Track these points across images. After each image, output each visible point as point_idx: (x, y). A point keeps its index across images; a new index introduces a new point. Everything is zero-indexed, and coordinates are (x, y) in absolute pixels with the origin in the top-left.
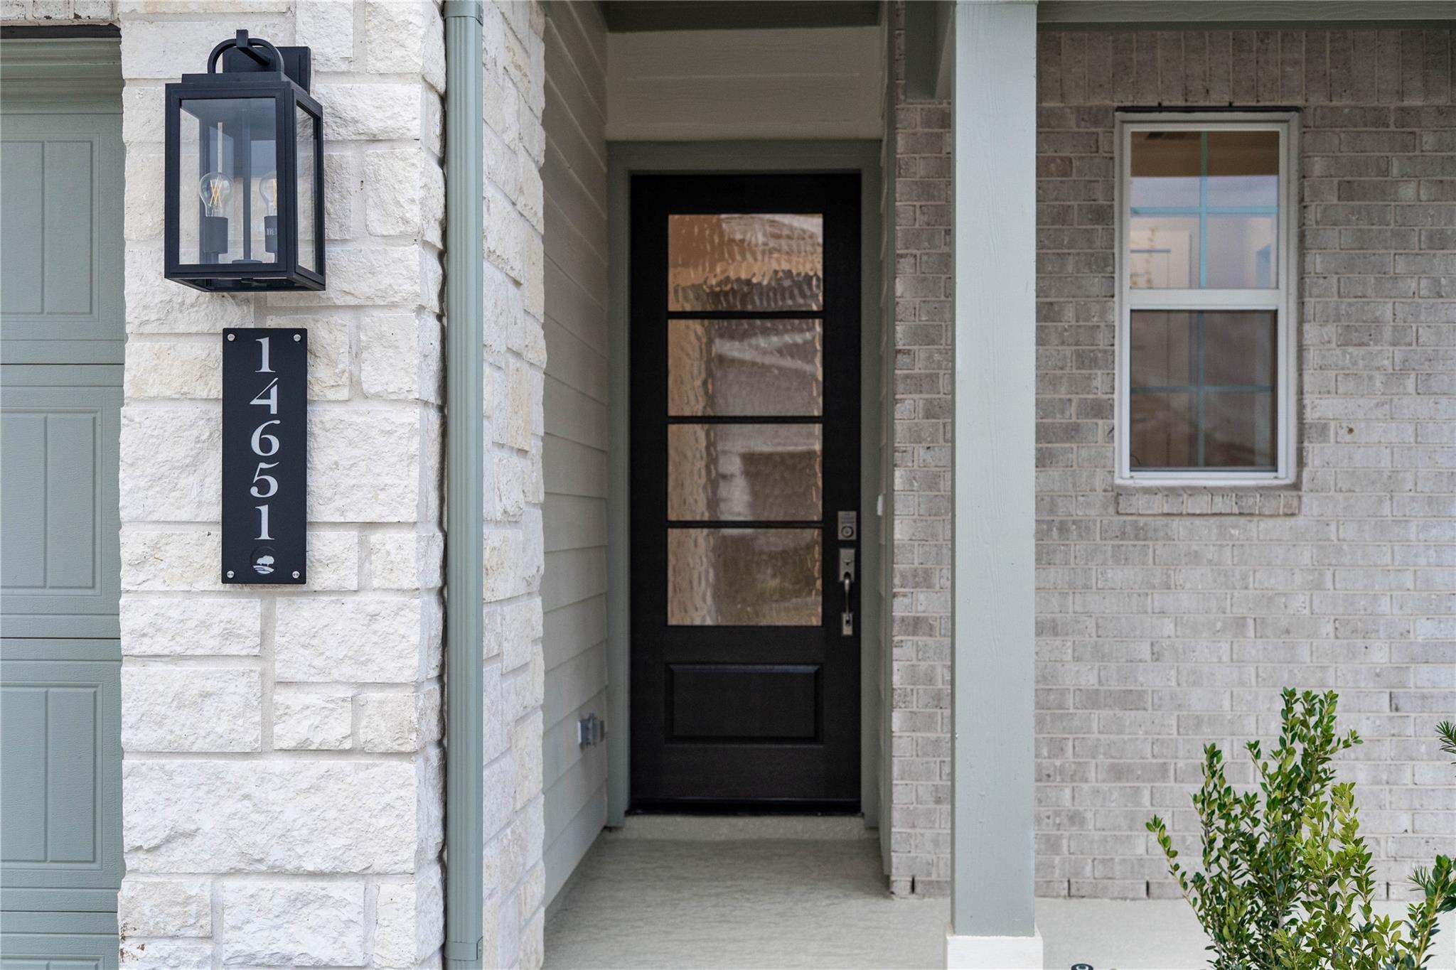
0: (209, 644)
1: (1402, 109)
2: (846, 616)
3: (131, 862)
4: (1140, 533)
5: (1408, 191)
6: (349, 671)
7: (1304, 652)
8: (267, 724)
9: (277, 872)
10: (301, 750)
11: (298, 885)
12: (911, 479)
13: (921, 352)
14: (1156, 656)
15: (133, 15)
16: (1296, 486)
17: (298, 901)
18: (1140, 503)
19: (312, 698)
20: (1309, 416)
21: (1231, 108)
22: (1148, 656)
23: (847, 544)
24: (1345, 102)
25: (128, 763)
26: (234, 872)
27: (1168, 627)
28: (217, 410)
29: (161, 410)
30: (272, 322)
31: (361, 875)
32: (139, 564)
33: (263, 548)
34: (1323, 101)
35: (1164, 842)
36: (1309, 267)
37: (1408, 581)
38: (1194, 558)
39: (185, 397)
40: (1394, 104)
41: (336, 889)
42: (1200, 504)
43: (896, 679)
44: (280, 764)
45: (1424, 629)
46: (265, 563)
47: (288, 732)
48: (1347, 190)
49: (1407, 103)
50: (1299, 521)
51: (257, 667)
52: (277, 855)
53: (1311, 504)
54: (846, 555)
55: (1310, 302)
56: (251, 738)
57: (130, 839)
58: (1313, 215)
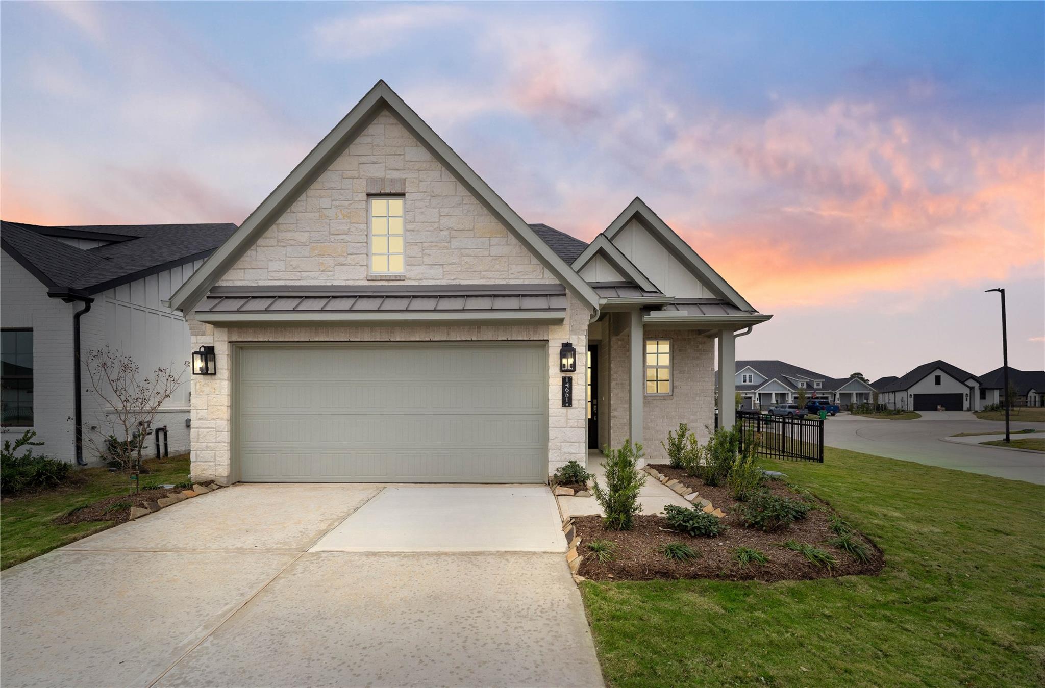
0: (560, 414)
1: (689, 338)
2: (595, 417)
3: (550, 441)
4: (649, 403)
5: (689, 351)
6: (577, 418)
7: (674, 420)
8: (567, 424)
9: (568, 442)
10: (571, 427)
11: (571, 444)
12: (614, 394)
13: (615, 375)
14: (651, 422)
15: (551, 339)
16: (672, 395)
17: (570, 445)
18: (649, 398)
19: (572, 421)
20: (674, 385)
21: (662, 338)
22: (650, 421)
23: (595, 405)
24: (679, 337)
25: (550, 429)
26: (563, 442)
27: (653, 417)
28: (561, 386)
29: (554, 386)
30: (567, 376)
31: (578, 442)
32: (551, 405)
33: (567, 403)
34: (676, 337)
35: (663, 444)
36: (674, 362)
37: (690, 410)
38: (657, 407)
39: (557, 385)
40: (687, 337)
41: (575, 444)
42: (658, 398)
43: (611, 425)
44: (569, 429)
45: (692, 417)
46: (567, 405)
47: (569, 425)
48: (680, 350)
49: (690, 337)
50: (673, 401)
51: (565, 417)
52: (568, 440)
53: (675, 398)
54: (595, 407)
55: (674, 368)
56: (565, 426)
57: (550, 438)
58: (675, 355)
